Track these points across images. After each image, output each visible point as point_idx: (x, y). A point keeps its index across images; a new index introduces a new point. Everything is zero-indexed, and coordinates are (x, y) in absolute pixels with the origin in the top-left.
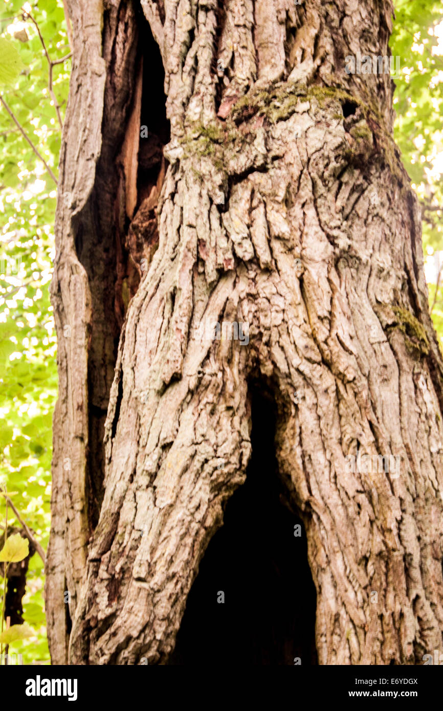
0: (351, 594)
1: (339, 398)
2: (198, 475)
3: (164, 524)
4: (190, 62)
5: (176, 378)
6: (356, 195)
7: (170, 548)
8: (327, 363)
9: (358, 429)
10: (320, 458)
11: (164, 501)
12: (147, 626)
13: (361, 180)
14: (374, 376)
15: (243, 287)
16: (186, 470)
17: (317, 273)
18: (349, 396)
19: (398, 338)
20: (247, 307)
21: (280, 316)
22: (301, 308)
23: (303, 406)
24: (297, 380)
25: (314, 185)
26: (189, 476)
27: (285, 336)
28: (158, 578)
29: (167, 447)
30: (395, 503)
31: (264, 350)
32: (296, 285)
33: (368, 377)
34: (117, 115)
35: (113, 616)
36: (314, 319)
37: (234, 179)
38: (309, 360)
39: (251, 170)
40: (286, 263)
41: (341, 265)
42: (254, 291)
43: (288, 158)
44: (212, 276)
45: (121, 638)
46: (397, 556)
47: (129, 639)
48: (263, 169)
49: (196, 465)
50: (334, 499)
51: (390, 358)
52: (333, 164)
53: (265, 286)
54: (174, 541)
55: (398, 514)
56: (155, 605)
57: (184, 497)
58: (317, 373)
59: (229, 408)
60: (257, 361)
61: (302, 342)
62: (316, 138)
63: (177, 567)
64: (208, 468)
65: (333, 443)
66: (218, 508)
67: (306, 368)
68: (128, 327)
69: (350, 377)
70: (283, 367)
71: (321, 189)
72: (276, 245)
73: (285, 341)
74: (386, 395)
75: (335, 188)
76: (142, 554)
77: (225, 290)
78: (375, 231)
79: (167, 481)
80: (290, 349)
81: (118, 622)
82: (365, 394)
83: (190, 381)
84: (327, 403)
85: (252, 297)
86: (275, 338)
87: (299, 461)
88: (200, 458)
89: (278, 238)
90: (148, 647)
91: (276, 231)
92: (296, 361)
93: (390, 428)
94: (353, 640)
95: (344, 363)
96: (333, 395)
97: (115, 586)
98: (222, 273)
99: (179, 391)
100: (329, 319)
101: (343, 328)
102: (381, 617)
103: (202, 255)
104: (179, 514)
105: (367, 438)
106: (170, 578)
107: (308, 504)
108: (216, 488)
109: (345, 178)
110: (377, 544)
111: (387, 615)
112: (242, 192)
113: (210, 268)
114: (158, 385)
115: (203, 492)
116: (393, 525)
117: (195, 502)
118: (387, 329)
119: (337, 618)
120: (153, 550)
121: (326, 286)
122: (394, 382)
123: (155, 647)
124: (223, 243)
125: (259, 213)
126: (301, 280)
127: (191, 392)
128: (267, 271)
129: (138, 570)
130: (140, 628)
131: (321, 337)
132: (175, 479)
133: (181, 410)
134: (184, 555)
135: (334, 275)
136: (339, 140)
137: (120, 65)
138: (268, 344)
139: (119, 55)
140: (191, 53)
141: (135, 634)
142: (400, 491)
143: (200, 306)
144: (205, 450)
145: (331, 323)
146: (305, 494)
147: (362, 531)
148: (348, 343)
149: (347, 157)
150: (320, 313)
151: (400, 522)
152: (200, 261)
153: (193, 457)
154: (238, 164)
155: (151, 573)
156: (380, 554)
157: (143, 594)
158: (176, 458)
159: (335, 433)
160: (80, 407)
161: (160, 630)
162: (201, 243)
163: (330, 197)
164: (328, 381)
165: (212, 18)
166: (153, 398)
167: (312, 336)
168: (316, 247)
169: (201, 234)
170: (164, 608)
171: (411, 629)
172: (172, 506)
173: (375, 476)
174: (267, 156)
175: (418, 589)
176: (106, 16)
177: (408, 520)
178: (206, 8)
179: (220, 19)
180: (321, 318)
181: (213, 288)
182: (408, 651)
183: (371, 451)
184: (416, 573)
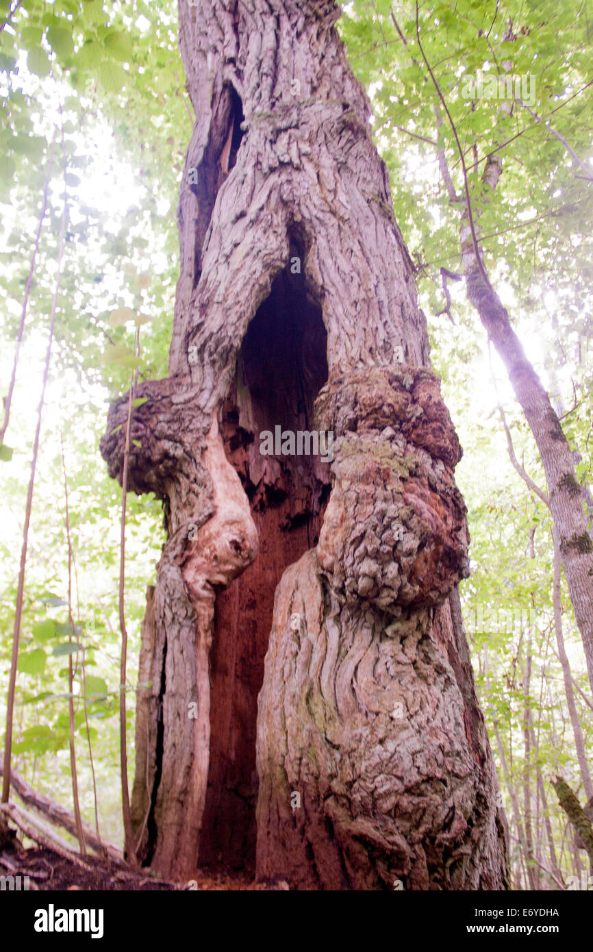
0: (347, 322)
1: (340, 229)
2: (255, 257)
3: (233, 278)
4: (257, 95)
5: (242, 215)
6: (349, 145)
7: (238, 288)
8: (333, 213)
9: (351, 244)
10: (329, 262)
11: (234, 266)
12: (223, 327)
13: (352, 137)
14: (361, 221)
15: (284, 177)
16: (247, 255)
17: (328, 173)
18: (346, 227)
19: (375, 206)
20: (285, 187)
21: (305, 191)
22: (318, 188)
23: (319, 237)
24: (316, 222)
25: (326, 136)
26: (249, 260)
27: (308, 200)
28: (230, 301)
29: (236, 245)
30: (373, 277)
31: (296, 208)
32: (315, 177)
33: (358, 220)
34: (218, 140)
35: (202, 324)
36: (326, 191)
37: (278, 132)
38: (323, 211)
39: (290, 128)
40: (309, 167)
41: (341, 171)
42: (290, 178)
43: (311, 123)
44: (266, 170)
45: (207, 334)
46: (375, 301)
47: (212, 334)
48: (297, 127)
49: (255, 252)
50: (337, 279)
51: (370, 214)
52: (336, 125)
53: (296, 177)
55: (375, 282)
56: (227, 317)
57: (246, 267)
58: (328, 217)
59: (275, 232)
60: (292, 214)
61: (318, 203)
62: (326, 114)
63: (242, 298)
64: (261, 255)
65: (337, 252)
66: (267, 277)
67: (320, 215)
69: (346, 217)
70: (307, 215)
71: (330, 138)
72: (304, 159)
73: (308, 203)
74: (369, 231)
75: (338, 138)
76: (221, 290)
77: (274, 179)
78: (361, 164)
79: (236, 260)
80: (312, 207)
81: (206, 325)
82: (355, 226)
83: (251, 214)
84: (333, 232)
85: (289, 182)
86: (302, 201)
87: (318, 267)
88: (256, 249)
89: (304, 155)
90: (223, 339)
91: (303, 151)
92: (315, 212)
93: (369, 243)
94: (348, 344)
95: (342, 212)
96: (337, 227)
97: (204, 308)
98: (272, 170)
99: (246, 220)
100: (335, 192)
101: (342, 197)
102: (365, 330)
103: (260, 159)
104: (243, 273)
105: (356, 248)
106: (237, 304)
107: (323, 287)
108: (267, 266)
109: (344, 133)
110: (363, 295)
111: (368, 329)
112: (284, 138)
113: (265, 166)
114: (233, 218)
115: (258, 266)
116: (372, 287)
117: (253, 270)
118: (368, 201)
119: (339, 337)
120: (226, 289)
121: (333, 178)
122: (373, 225)
123: (227, 340)
124: (272, 155)
125: (294, 146)
126: (318, 175)
127: (252, 222)
128: (298, 169)
129: (218, 298)
130: (218, 327)
131: (329, 200)
132: (241, 258)
133: (246, 230)
134: (246, 293)
135: (337, 175)
136: (339, 115)
137: (220, 117)
138: (299, 205)
139: (220, 112)
140: (258, 91)
141: (215, 331)
142: (376, 272)
143: (258, 186)
144: (260, 245)
145: (335, 194)
146: (320, 282)
147: (354, 289)
148: (345, 203)
149: (344, 122)
150: (328, 187)
151: (376, 286)
152: (258, 163)
153: (252, 248)
154: (283, 124)
155: (225, 300)
156: (364, 299)
157: (220, 309)
158: (242, 250)
159: (338, 247)
161: (230, 331)
162: (259, 154)
163: (335, 143)
164: (334, 221)
165: (270, 80)
166: (229, 225)
167: (325, 199)
168: (327, 162)
169: (260, 150)
170: (233, 318)
171: (382, 335)
172: (238, 270)
173: (361, 265)
174: (298, 121)
175: (387, 317)
176: (214, 96)
177: (381, 286)
178: (267, 75)
179: (275, 79)
180: (330, 191)
181: (266, 176)
182: (381, 344)
183: (359, 254)
184: (385, 310)
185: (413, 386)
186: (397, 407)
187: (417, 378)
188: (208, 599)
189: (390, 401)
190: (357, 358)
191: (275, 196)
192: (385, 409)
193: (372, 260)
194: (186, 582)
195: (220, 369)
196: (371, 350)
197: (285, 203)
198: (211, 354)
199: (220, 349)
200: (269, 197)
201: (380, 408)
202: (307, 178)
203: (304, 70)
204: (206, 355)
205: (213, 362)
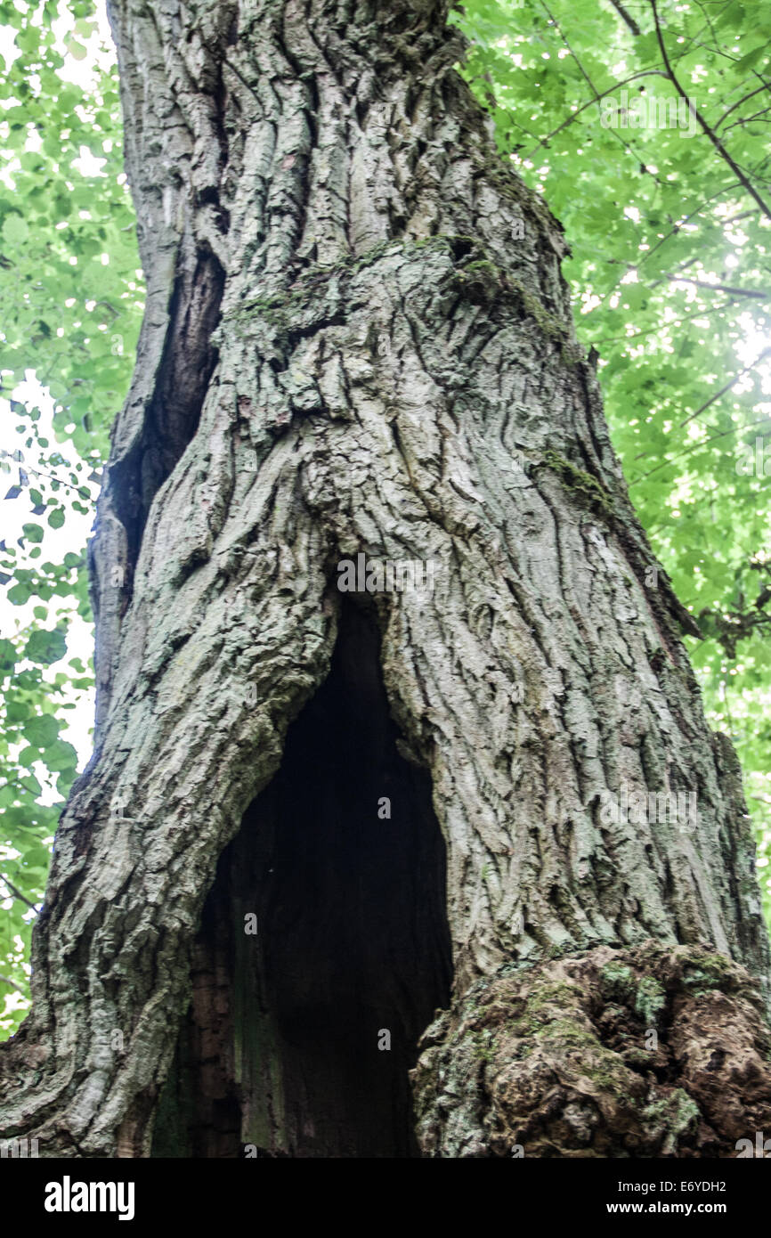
0: (488, 816)
1: (457, 557)
2: (225, 670)
3: (164, 736)
5: (197, 561)
6: (479, 339)
7: (174, 764)
8: (437, 518)
9: (489, 591)
10: (436, 649)
11: (167, 704)
12: (130, 880)
13: (484, 319)
14: (513, 529)
15: (308, 447)
16: (206, 665)
17: (419, 420)
18: (471, 553)
19: (550, 482)
20: (312, 471)
21: (365, 472)
22: (394, 461)
24: (395, 549)
25: (414, 328)
27: (372, 498)
28: (151, 805)
29: (178, 643)
30: (551, 676)
31: (342, 520)
32: (386, 432)
33: (503, 527)
35: (79, 877)
36: (415, 466)
37: (297, 334)
38: (409, 518)
39: (322, 324)
40: (371, 412)
41: (457, 407)
42: (322, 447)
43: (373, 303)
44: (261, 437)
45: (89, 907)
46: (559, 744)
47: (103, 905)
48: (340, 320)
49: (225, 656)
50: (457, 693)
51: (538, 505)
52: (438, 298)
53: (339, 441)
54: (180, 754)
55: (558, 689)
56: (145, 849)
57: (201, 700)
58: (421, 532)
59: (286, 592)
60: (334, 538)
61: (396, 499)
62: (410, 275)
63: (183, 791)
64: (243, 660)
65: (454, 623)
66: (263, 719)
67: (404, 529)
69: (470, 525)
70: (371, 536)
71: (424, 331)
72: (357, 394)
73: (373, 503)
74: (539, 551)
75: (446, 327)
77: (284, 456)
78: (513, 380)
79: (176, 683)
80: (382, 513)
81: (88, 881)
82: (495, 544)
83: (220, 560)
84: (440, 568)
85: (321, 457)
86: (356, 502)
87: (410, 666)
88: (229, 647)
89: (359, 383)
90: (136, 915)
91: (354, 375)
92: (389, 524)
93: (541, 584)
94: (493, 879)
95: (463, 513)
96: (446, 555)
97: (86, 835)
98: (278, 434)
99: (207, 575)
100: (439, 462)
101: (459, 473)
102: (534, 832)
103: (245, 413)
104: (192, 717)
105: (503, 602)
106: (169, 808)
107: (424, 719)
109: (459, 314)
110: (525, 730)
111: (546, 832)
112: (308, 350)
113: (256, 426)
114: (175, 570)
115: (238, 692)
116: (549, 704)
117: (219, 704)
118: (531, 472)
119: (468, 863)
120: (144, 770)
121: (432, 430)
122: (548, 534)
123: (147, 915)
124: (277, 398)
125: (332, 368)
126: (395, 428)
127: (221, 574)
128: (342, 421)
129: (118, 799)
130: (118, 884)
131: (424, 485)
132: (188, 675)
133: (206, 599)
134: (197, 774)
135: (446, 420)
136: (443, 271)
138: (348, 512)
140: (260, 251)
141: (110, 895)
142: (560, 659)
143: (243, 480)
144: (239, 635)
145: (441, 469)
146: (419, 707)
147: (499, 720)
148: (468, 489)
149: (456, 286)
150: (422, 456)
151: (562, 701)
152: (240, 423)
153: (218, 648)
154: (299, 318)
155: (138, 802)
156: (528, 744)
157: (124, 830)
158: (192, 655)
159: (455, 606)
161: (154, 888)
162: (241, 400)
163: (439, 339)
164: (440, 538)
165: (289, 222)
166: (166, 592)
167: (412, 486)
168: (418, 389)
169: (243, 390)
170: (160, 851)
171: (585, 841)
172: (179, 710)
173: (519, 646)
174: (342, 303)
175: (597, 788)
177: (576, 698)
178: (280, 211)
179: (301, 219)
180: (423, 463)
181: (263, 452)
182: (582, 870)
183: (512, 617)
184: (593, 767)
185: (666, 1018)
186: (609, 1104)
187: (675, 990)
189: (584, 1086)
190: (516, 927)
191: (285, 498)
192: (573, 1115)
193: (547, 627)
195: (137, 1003)
196: (554, 895)
197: (314, 514)
198: (105, 965)
199: (128, 946)
200: (271, 503)
201: (557, 1113)
202: (367, 441)
203: (370, 183)
204: (92, 969)
205: (113, 988)
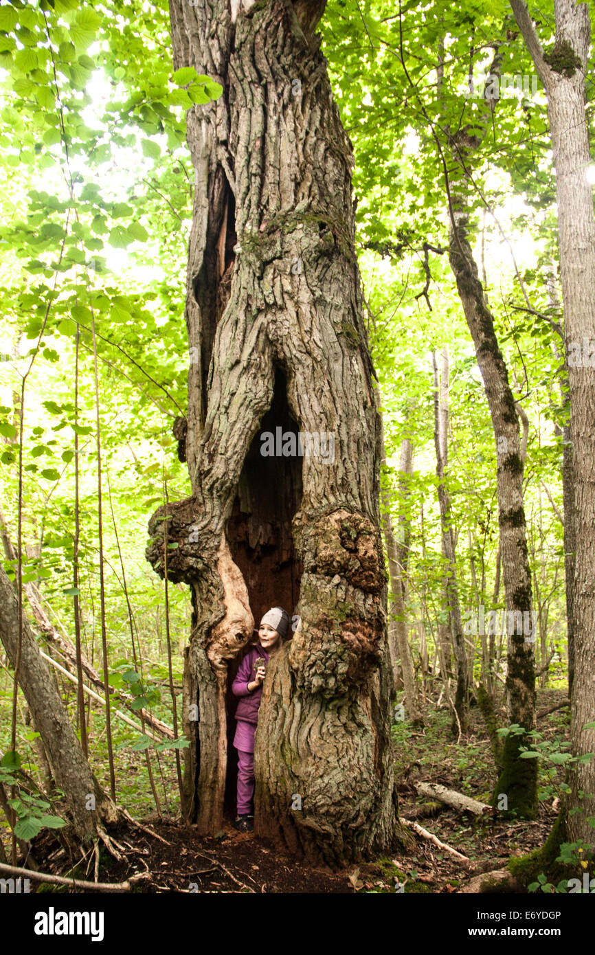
1: (314, 369)
2: (247, 407)
3: (232, 430)
4: (247, 202)
5: (238, 362)
6: (325, 269)
7: (235, 440)
8: (309, 353)
9: (322, 384)
10: (305, 397)
11: (233, 419)
12: (225, 474)
13: (328, 262)
14: (331, 358)
15: (270, 317)
16: (242, 405)
17: (305, 309)
18: (318, 369)
19: (343, 340)
20: (271, 326)
21: (287, 330)
22: (297, 327)
23: (298, 373)
24: (295, 361)
25: (305, 265)
26: (243, 408)
27: (289, 340)
28: (229, 454)
29: (233, 394)
30: (337, 418)
31: (280, 347)
32: (295, 315)
33: (328, 359)
34: (215, 225)
35: (211, 469)
36: (303, 332)
37: (266, 263)
38: (300, 351)
39: (274, 258)
40: (290, 305)
41: (317, 304)
42: (275, 319)
43: (292, 252)
44: (254, 312)
45: (214, 478)
47: (218, 479)
48: (280, 258)
49: (247, 403)
50: (311, 416)
51: (339, 350)
52: (314, 255)
53: (280, 316)
54: (236, 437)
55: (338, 423)
56: (228, 465)
57: (241, 418)
58: (303, 357)
59: (263, 375)
60: (276, 352)
61: (297, 343)
62: (305, 242)
63: (238, 449)
64: (252, 404)
65: (311, 390)
66: (257, 422)
67: (299, 355)
68: (217, 336)
69: (319, 359)
70: (288, 355)
71: (308, 267)
72: (286, 296)
73: (289, 342)
74: (336, 367)
75: (315, 266)
76: (222, 443)
77: (262, 319)
78: (335, 286)
79: (233, 411)
80: (292, 347)
81: (213, 472)
82: (326, 367)
83: (244, 363)
84: (308, 372)
85: (274, 322)
86: (284, 341)
87: (296, 398)
88: (248, 399)
89: (286, 292)
90: (226, 482)
91: (285, 289)
92: (294, 352)
93: (337, 383)
94: (316, 477)
95: (317, 353)
96: (311, 368)
97: (211, 457)
98: (259, 311)
99: (239, 369)
100: (310, 332)
101: (316, 336)
102: (329, 468)
103: (250, 302)
104: (238, 426)
105: (326, 388)
106: (234, 453)
108: (256, 412)
109: (320, 261)
111: (331, 467)
112: (270, 271)
113: (254, 308)
114: (229, 365)
115: (249, 415)
116: (336, 428)
117: (246, 419)
118: (338, 335)
119: (310, 468)
120: (227, 441)
121: (309, 315)
122: (340, 361)
123: (229, 482)
124: (260, 296)
125: (277, 280)
126: (297, 313)
127: (245, 369)
128: (281, 309)
129: (221, 450)
130: (222, 474)
131: (306, 341)
132: (237, 409)
133: (240, 377)
134: (241, 443)
135: (313, 310)
136: (317, 243)
137: (216, 200)
138: (281, 344)
139: (216, 195)
140: (248, 198)
141: (220, 477)
142: (340, 412)
143: (249, 326)
144: (251, 395)
145: (311, 333)
146: (298, 414)
148: (319, 343)
149: (320, 252)
151: (339, 426)
152: (249, 305)
153: (245, 399)
154: (267, 256)
155: (226, 451)
157: (223, 460)
158: (237, 400)
159: (312, 386)
160: (198, 372)
161: (231, 475)
162: (249, 296)
163: (312, 270)
164: (309, 361)
165: (258, 180)
166: (227, 372)
167: (302, 340)
168: (305, 296)
169: (250, 292)
170: (232, 466)
171: (340, 474)
172: (235, 422)
173: (329, 406)
174: (281, 252)
175: (346, 456)
176: (209, 176)
177: (343, 425)
178: (255, 175)
179: (263, 179)
180: (306, 332)
181: (255, 318)
182: (339, 482)
183: (328, 394)
184: (345, 449)
185: (356, 539)
186: (342, 562)
187: (359, 533)
188: (223, 669)
189: (338, 558)
190: (322, 495)
191: (262, 337)
192: (335, 564)
193: (338, 400)
194: (209, 660)
195: (225, 500)
196: (332, 488)
197: (270, 342)
198: (218, 492)
199: (224, 488)
200: (258, 337)
201: (332, 562)
202: (289, 318)
203: (289, 166)
204: (215, 492)
205: (220, 497)
